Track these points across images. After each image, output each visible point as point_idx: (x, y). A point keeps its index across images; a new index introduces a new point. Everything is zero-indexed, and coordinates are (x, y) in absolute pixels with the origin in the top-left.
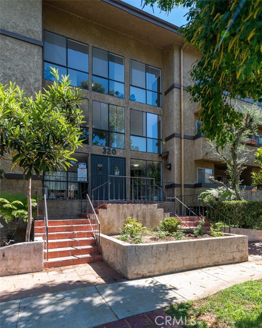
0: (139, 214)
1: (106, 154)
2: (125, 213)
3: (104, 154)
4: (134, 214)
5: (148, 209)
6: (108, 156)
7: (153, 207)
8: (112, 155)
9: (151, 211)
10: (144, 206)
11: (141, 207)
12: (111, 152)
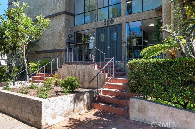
0: (80, 72)
1: (106, 25)
2: (72, 71)
3: (105, 26)
4: (77, 72)
5: (86, 68)
6: (107, 27)
7: (90, 67)
8: (111, 24)
9: (89, 71)
10: (84, 67)
11: (81, 67)
12: (110, 22)
